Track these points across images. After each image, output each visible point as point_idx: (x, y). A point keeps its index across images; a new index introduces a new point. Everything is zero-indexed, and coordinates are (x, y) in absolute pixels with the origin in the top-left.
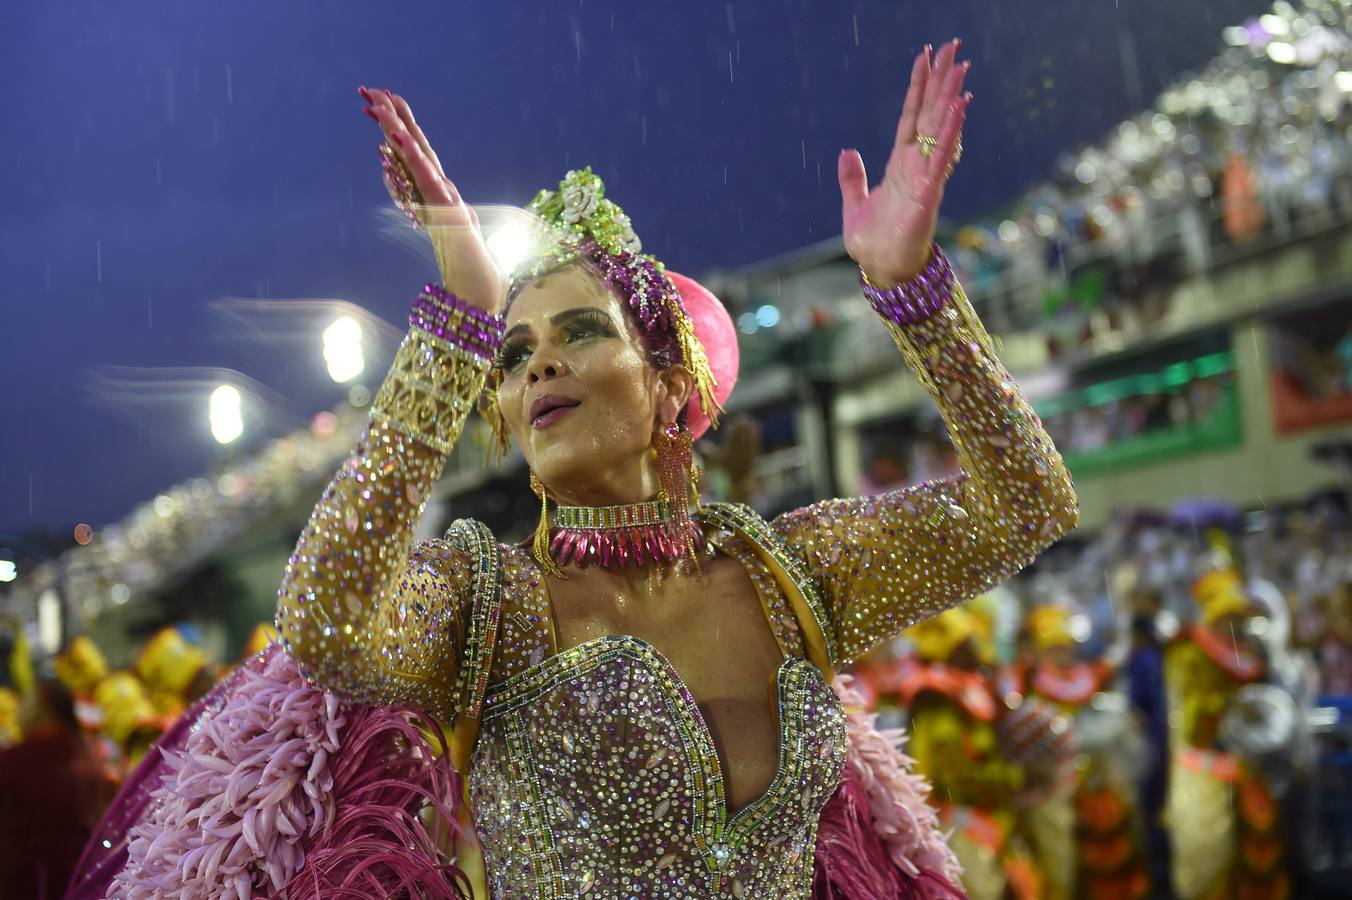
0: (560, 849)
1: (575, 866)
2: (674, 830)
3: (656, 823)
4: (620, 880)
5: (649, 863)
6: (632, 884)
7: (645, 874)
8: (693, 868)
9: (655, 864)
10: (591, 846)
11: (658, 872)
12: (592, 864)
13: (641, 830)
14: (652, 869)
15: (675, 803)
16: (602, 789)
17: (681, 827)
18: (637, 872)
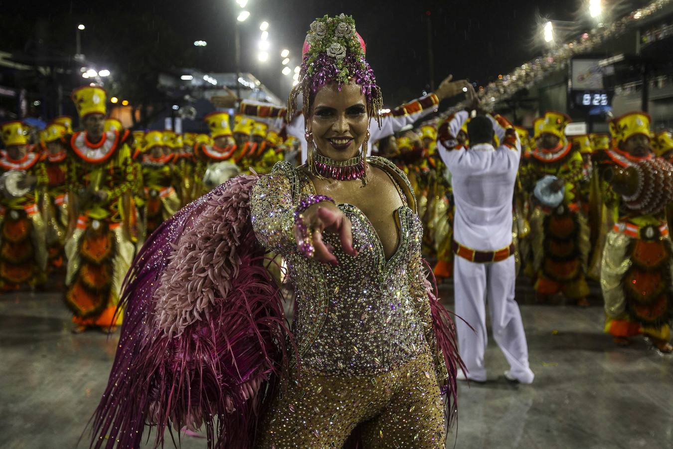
0: (327, 281)
1: (332, 285)
2: (367, 269)
3: (361, 268)
4: (349, 289)
5: (359, 282)
6: (353, 289)
7: (357, 286)
8: (374, 282)
9: (361, 281)
10: (338, 278)
11: (362, 284)
12: (338, 284)
13: (356, 271)
14: (360, 284)
15: (368, 261)
16: (343, 260)
17: (370, 268)
18: (355, 285)
